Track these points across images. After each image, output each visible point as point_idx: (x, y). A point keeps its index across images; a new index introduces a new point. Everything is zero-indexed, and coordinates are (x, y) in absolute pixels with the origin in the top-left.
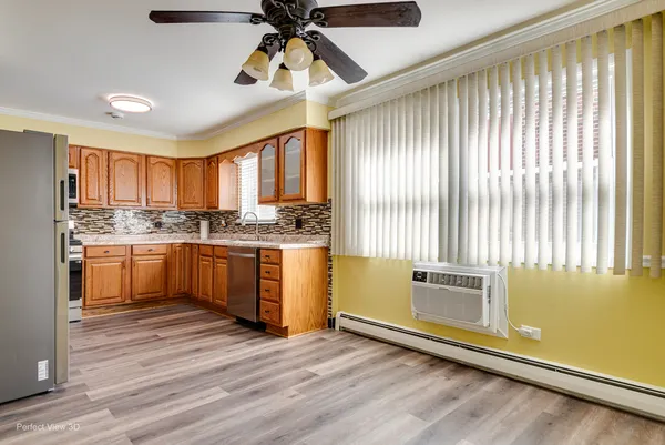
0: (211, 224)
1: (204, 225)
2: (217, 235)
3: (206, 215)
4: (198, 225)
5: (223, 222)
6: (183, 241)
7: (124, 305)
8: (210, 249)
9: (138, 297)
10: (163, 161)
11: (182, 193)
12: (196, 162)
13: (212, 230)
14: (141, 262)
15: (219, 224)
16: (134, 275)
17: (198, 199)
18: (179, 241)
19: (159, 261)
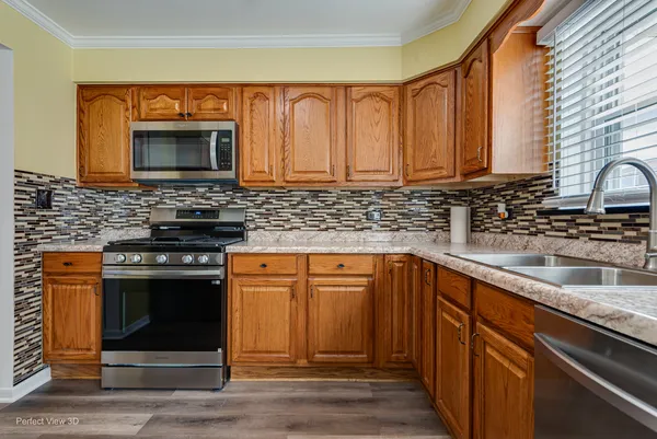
0: (473, 214)
1: (459, 215)
2: (487, 236)
3: (462, 196)
4: (446, 215)
5: (501, 208)
6: (406, 250)
7: (291, 369)
8: (463, 286)
9: (318, 356)
10: (374, 91)
11: (410, 151)
12: (438, 79)
13: (474, 226)
14: (326, 289)
15: (493, 212)
16: (313, 313)
17: (444, 160)
18: (397, 249)
19: (357, 286)
